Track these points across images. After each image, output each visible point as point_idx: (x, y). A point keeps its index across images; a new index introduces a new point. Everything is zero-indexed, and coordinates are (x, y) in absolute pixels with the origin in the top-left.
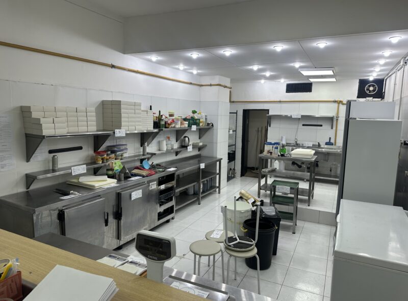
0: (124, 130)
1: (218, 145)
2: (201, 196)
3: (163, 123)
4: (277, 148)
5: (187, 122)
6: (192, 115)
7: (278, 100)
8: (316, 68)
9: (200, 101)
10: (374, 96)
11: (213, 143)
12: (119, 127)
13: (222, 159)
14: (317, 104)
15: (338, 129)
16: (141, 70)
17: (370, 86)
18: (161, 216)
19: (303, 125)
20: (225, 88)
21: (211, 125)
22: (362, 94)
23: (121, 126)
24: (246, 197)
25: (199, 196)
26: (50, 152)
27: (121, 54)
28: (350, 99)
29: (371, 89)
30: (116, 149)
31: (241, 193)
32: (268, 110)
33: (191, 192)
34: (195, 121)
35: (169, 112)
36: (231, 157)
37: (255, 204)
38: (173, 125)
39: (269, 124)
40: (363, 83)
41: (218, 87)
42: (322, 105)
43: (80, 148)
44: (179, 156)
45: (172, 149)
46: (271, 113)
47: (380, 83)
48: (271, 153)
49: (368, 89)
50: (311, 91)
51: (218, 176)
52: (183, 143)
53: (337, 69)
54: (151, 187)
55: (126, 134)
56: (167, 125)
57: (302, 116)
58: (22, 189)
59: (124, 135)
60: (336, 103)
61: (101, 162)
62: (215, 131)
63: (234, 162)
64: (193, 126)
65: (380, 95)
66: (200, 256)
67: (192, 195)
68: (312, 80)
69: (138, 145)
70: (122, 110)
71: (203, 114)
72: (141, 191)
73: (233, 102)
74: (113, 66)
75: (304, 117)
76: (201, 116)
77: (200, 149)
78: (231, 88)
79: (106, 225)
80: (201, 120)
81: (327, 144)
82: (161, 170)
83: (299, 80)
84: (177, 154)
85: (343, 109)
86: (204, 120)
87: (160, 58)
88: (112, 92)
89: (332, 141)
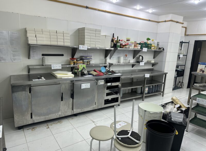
0: (87, 46)
1: (166, 63)
2: (145, 95)
3: (119, 44)
5: (140, 46)
6: (146, 41)
9: (157, 33)
11: (163, 62)
12: (83, 44)
13: (167, 73)
18: (107, 102)
20: (177, 23)
21: (162, 49)
23: (84, 44)
24: (176, 102)
25: (143, 95)
26: (43, 55)
30: (84, 58)
31: (172, 99)
33: (139, 91)
34: (147, 45)
35: (127, 38)
36: (180, 73)
37: (180, 109)
38: (127, 47)
41: (170, 22)
43: (62, 55)
44: (135, 68)
45: (129, 63)
48: (203, 71)
51: (163, 84)
52: (138, 60)
54: (100, 83)
55: (88, 49)
56: (122, 46)
58: (25, 73)
59: (87, 49)
61: (73, 64)
62: (165, 53)
63: (183, 77)
64: (144, 48)
66: (93, 138)
67: (139, 94)
69: (102, 57)
70: (85, 34)
71: (156, 42)
72: (89, 84)
73: (188, 35)
74: (87, 7)
76: (154, 42)
77: (153, 65)
78: (183, 24)
79: (62, 100)
80: (153, 45)
82: (110, 74)
84: (133, 66)
86: (156, 45)
88: (86, 23)
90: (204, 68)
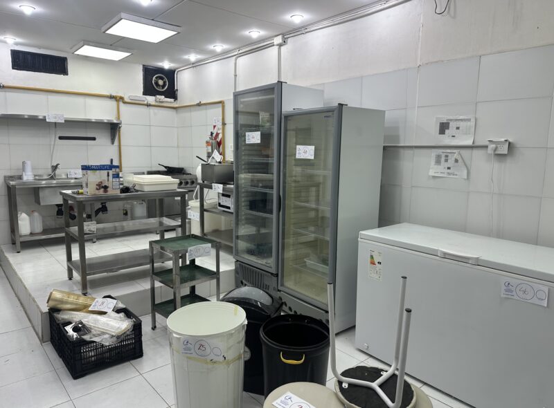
8: (153, 20)
10: (166, 95)
14: (81, 100)
15: (122, 144)
17: (158, 78)
19: (61, 138)
28: (132, 94)
29: (160, 82)
40: (148, 73)
42: (90, 101)
49: (156, 83)
50: (67, 74)
60: (113, 100)
65: (172, 93)
85: (126, 111)
89: (116, 163)
90: (106, 177)
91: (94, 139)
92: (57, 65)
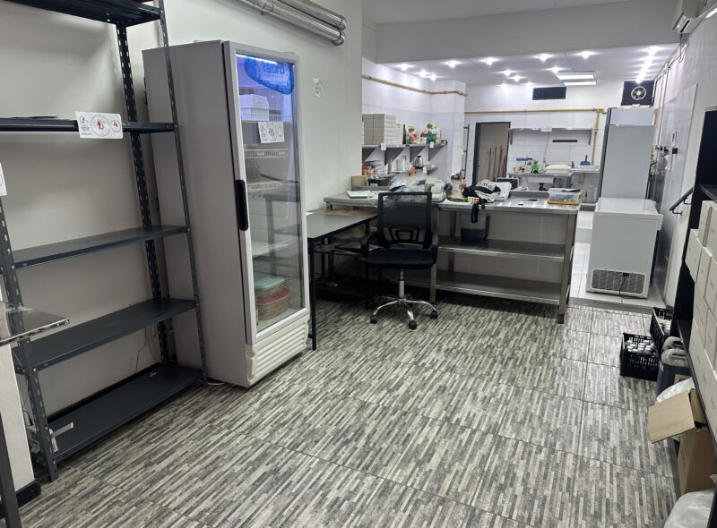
0: (385, 144)
4: (530, 164)
5: (425, 138)
6: (428, 129)
7: (523, 109)
8: (575, 72)
9: (431, 113)
10: (642, 103)
14: (571, 114)
15: (596, 145)
16: (388, 80)
17: (637, 90)
19: (554, 141)
20: (461, 96)
21: (445, 142)
22: (627, 100)
23: (383, 141)
27: (374, 64)
28: (611, 106)
29: (639, 93)
30: (374, 164)
32: (509, 123)
34: (432, 137)
38: (415, 141)
39: (510, 140)
40: (629, 86)
41: (454, 94)
42: (577, 114)
46: (512, 127)
47: (649, 86)
48: (523, 170)
49: (634, 94)
50: (564, 98)
52: (417, 164)
53: (598, 73)
57: (554, 129)
60: (595, 112)
62: (447, 150)
64: (431, 143)
65: (649, 100)
68: (566, 84)
70: (385, 124)
71: (438, 129)
73: (468, 113)
74: (370, 78)
75: (556, 131)
76: (436, 131)
78: (466, 95)
80: (436, 136)
81: (582, 164)
83: (550, 84)
85: (603, 119)
86: (438, 136)
87: (411, 66)
89: (589, 160)
91: (576, 141)
92: (559, 93)
